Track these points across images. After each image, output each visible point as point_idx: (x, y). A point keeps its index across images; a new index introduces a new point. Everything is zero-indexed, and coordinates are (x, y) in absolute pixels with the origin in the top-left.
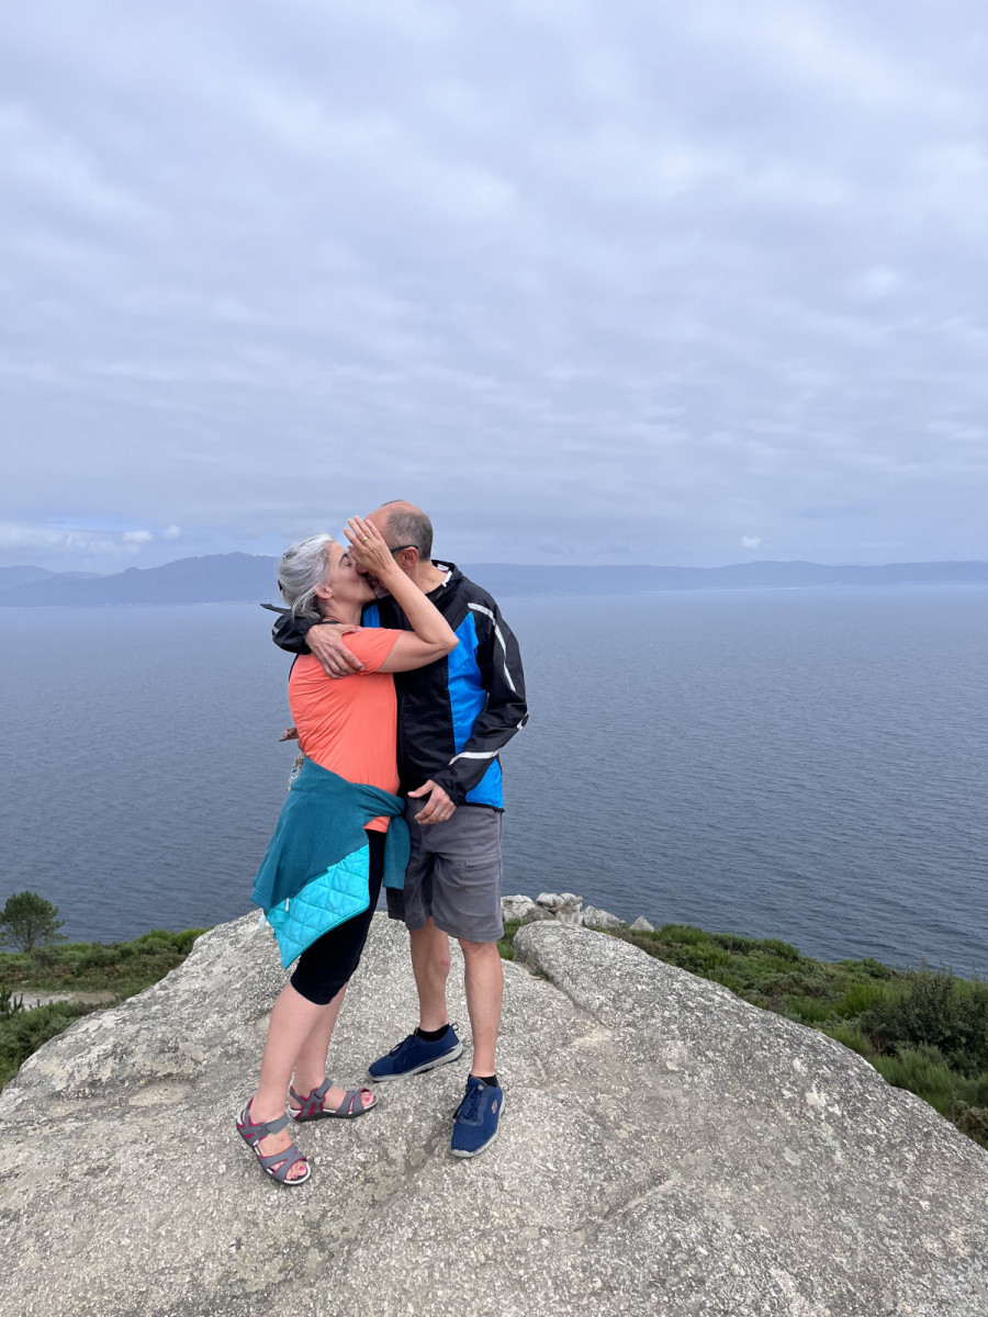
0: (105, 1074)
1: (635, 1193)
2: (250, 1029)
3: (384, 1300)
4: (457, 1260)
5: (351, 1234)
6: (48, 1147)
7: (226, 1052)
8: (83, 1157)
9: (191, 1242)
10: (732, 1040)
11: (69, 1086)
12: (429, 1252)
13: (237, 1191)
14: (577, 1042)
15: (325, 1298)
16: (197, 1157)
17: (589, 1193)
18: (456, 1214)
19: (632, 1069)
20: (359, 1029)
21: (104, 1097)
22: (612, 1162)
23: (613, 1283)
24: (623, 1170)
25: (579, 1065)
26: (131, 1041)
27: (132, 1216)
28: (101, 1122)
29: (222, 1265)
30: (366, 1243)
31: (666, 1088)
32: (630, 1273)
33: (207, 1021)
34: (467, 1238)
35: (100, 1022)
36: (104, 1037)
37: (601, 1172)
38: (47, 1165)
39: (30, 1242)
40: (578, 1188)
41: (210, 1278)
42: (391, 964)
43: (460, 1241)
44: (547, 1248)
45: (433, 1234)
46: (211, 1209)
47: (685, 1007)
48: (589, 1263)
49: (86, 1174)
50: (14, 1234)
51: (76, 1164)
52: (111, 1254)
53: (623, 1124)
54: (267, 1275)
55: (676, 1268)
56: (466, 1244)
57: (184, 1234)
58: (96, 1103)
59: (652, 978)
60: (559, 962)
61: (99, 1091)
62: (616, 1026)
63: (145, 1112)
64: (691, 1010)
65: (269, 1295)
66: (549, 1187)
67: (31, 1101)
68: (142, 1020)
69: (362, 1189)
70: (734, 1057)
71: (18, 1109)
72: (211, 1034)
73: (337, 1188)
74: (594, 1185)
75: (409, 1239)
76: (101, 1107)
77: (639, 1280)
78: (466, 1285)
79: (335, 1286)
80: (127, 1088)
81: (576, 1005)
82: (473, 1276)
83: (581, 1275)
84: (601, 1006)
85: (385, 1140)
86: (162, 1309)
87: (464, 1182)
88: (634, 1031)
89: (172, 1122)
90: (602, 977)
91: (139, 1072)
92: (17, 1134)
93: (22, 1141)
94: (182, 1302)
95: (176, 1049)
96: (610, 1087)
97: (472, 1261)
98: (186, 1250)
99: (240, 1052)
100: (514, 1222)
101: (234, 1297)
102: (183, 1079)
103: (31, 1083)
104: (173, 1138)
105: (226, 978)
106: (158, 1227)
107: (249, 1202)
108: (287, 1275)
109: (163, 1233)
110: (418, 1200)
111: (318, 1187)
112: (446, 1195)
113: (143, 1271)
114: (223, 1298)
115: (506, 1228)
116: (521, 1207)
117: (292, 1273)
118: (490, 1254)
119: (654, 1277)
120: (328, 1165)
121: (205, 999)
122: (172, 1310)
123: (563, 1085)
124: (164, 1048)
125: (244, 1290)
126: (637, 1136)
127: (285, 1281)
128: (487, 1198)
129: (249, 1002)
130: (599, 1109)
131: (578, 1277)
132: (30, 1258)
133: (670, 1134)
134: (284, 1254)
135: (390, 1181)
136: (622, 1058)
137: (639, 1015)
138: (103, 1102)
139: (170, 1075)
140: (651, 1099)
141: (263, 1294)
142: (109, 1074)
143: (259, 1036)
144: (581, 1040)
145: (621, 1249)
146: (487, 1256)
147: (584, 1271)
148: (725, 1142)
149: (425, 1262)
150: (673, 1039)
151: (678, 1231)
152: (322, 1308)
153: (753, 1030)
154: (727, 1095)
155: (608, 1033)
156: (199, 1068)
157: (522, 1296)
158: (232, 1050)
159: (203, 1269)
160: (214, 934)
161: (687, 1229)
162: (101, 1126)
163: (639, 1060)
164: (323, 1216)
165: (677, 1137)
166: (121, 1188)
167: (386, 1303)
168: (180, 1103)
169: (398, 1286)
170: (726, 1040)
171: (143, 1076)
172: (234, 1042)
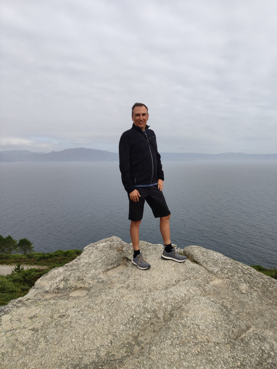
0: (61, 286)
1: (243, 332)
2: (105, 274)
3: (165, 365)
4: (188, 352)
5: (148, 341)
6: (46, 308)
7: (98, 281)
8: (57, 312)
9: (95, 341)
10: (261, 284)
11: (50, 289)
12: (178, 349)
13: (109, 325)
14: (211, 283)
15: (144, 363)
16: (94, 313)
17: (229, 332)
18: (185, 336)
19: (231, 292)
20: (140, 276)
21: (62, 293)
22: (233, 322)
23: (244, 363)
24: (238, 324)
25: (214, 290)
26: (69, 276)
27: (75, 332)
28: (62, 301)
29: (106, 349)
30: (155, 344)
31: (243, 298)
32: (249, 360)
33: (91, 271)
34: (190, 345)
35: (58, 270)
36: (60, 275)
37: (231, 325)
38: (46, 314)
39: (42, 339)
40: (225, 330)
41: (102, 354)
42: (147, 257)
43: (188, 346)
44: (218, 350)
45: (178, 343)
46: (101, 330)
47: (244, 273)
48: (234, 356)
49: (59, 317)
50: (37, 337)
51: (56, 314)
52: (69, 344)
53: (233, 309)
54: (121, 354)
55: (265, 359)
56: (190, 347)
57: (93, 338)
58: (59, 295)
59: (232, 264)
60: (201, 258)
61: (60, 291)
62: (223, 278)
63: (75, 298)
64: (246, 274)
65: (122, 360)
66: (215, 329)
67: (39, 293)
68: (71, 270)
69: (150, 327)
70: (262, 290)
71: (35, 296)
72: (93, 276)
73: (142, 326)
74: (230, 329)
75: (170, 344)
76: (61, 296)
77: (253, 363)
78: (193, 361)
79: (146, 359)
80: (68, 291)
81: (209, 271)
82: (195, 358)
83: (232, 360)
84: (217, 272)
85: (156, 311)
86: (87, 364)
87: (186, 326)
88: (229, 280)
89: (85, 302)
90: (215, 263)
91: (72, 286)
92: (36, 303)
93: (38, 306)
94: (94, 362)
95: (83, 279)
96: (226, 297)
97: (193, 353)
98: (94, 344)
99: (103, 282)
100: (205, 340)
101: (111, 361)
102: (85, 289)
103: (38, 288)
104: (85, 307)
105: (96, 259)
106: (84, 336)
107: (113, 329)
108: (128, 354)
109: (86, 338)
110: (171, 331)
111: (136, 325)
112: (181, 330)
113: (80, 350)
114: (107, 361)
115: (203, 342)
116: (207, 335)
117: (129, 353)
118: (199, 351)
119: (258, 362)
120: (138, 318)
121: (90, 265)
122: (90, 364)
123: (211, 296)
124: (79, 279)
125: (114, 358)
126: (238, 313)
127: (127, 356)
128: (195, 332)
129: (104, 266)
130: (224, 304)
131: (231, 361)
132: (42, 345)
133: (249, 313)
134: (126, 347)
135: (159, 324)
136: (228, 288)
137: (230, 275)
138: (61, 295)
139: (81, 287)
140: (240, 302)
141: (120, 360)
142: (63, 286)
143: (108, 277)
144: (212, 282)
145: (244, 351)
146: (198, 351)
147: (233, 359)
148: (266, 316)
149: (177, 352)
150: (242, 283)
151: (263, 346)
152: (143, 366)
153: (266, 281)
154: (263, 301)
155: (220, 280)
156: (90, 286)
157: (213, 366)
158: (100, 281)
159: (100, 350)
160: (90, 246)
161: (265, 346)
162: (62, 302)
163: (233, 289)
164: (138, 335)
165: (251, 314)
166: (71, 322)
167: (166, 366)
168: (86, 296)
169: (169, 360)
170: (259, 284)
171: (73, 287)
172: (100, 278)
